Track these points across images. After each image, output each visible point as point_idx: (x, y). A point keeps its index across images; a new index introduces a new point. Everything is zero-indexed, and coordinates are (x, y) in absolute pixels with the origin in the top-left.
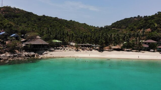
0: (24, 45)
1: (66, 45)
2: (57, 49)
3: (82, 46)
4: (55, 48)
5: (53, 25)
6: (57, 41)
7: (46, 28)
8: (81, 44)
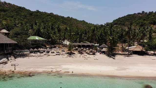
2: (34, 52)
3: (79, 46)
5: (46, 21)
6: (37, 38)
8: (77, 44)
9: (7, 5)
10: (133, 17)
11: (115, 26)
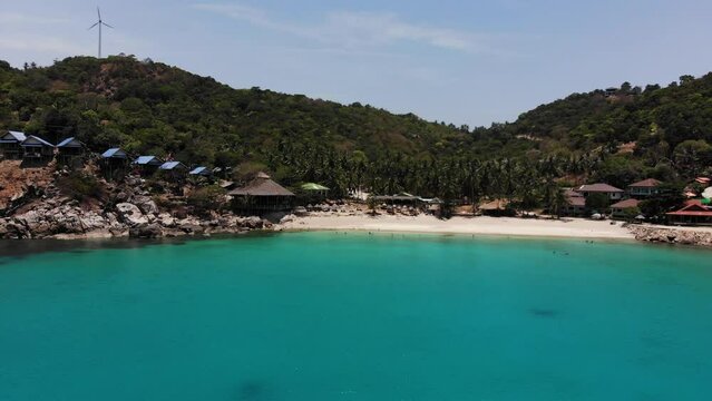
0: (230, 198)
1: (340, 198)
2: (316, 210)
3: (390, 202)
4: (310, 206)
6: (315, 187)
7: (269, 141)
8: (387, 197)
9: (160, 73)
10: (586, 104)
11: (519, 137)
